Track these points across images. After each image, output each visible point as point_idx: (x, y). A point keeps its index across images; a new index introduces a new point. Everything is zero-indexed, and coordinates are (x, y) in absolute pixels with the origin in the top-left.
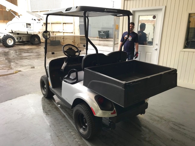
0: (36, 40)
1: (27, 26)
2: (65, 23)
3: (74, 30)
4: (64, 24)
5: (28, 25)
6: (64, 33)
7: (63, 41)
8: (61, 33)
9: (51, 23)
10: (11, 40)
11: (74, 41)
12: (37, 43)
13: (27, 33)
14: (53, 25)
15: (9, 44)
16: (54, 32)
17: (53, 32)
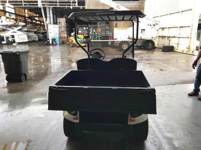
0: (150, 45)
1: (141, 32)
2: (183, 27)
3: (191, 34)
4: (181, 28)
5: (143, 31)
6: (179, 38)
7: (177, 47)
8: (176, 38)
9: (169, 28)
10: (126, 45)
11: (189, 47)
12: (150, 48)
13: (140, 38)
14: (170, 29)
15: (123, 48)
16: (170, 37)
17: (168, 38)
